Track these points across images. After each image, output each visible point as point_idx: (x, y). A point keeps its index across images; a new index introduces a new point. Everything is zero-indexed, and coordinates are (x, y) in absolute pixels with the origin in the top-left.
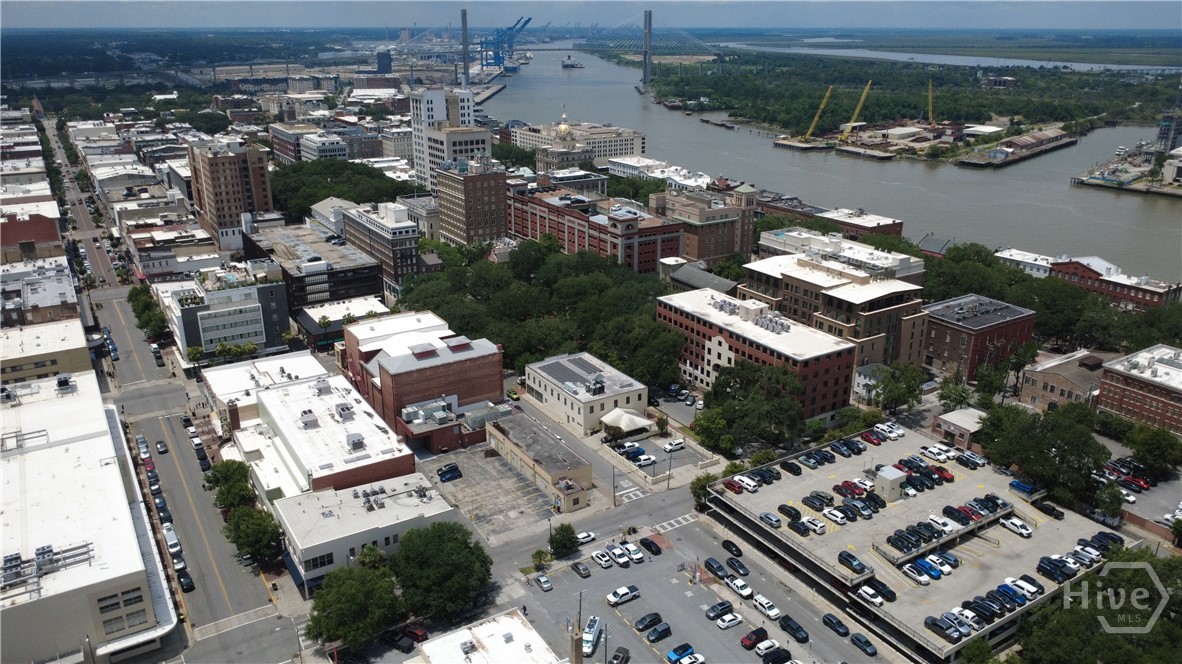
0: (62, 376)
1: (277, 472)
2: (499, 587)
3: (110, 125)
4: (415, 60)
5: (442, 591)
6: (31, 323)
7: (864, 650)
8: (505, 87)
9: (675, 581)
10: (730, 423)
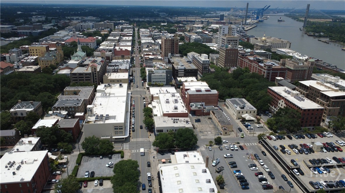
0: (120, 83)
1: (157, 111)
2: (199, 147)
3: (149, 30)
4: (233, 17)
5: (183, 143)
6: (119, 72)
7: (290, 185)
8: (257, 26)
9: (244, 157)
10: (277, 123)
